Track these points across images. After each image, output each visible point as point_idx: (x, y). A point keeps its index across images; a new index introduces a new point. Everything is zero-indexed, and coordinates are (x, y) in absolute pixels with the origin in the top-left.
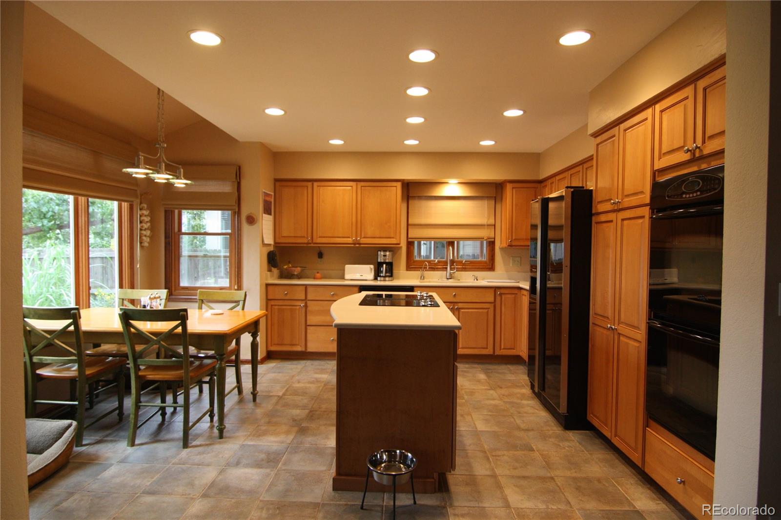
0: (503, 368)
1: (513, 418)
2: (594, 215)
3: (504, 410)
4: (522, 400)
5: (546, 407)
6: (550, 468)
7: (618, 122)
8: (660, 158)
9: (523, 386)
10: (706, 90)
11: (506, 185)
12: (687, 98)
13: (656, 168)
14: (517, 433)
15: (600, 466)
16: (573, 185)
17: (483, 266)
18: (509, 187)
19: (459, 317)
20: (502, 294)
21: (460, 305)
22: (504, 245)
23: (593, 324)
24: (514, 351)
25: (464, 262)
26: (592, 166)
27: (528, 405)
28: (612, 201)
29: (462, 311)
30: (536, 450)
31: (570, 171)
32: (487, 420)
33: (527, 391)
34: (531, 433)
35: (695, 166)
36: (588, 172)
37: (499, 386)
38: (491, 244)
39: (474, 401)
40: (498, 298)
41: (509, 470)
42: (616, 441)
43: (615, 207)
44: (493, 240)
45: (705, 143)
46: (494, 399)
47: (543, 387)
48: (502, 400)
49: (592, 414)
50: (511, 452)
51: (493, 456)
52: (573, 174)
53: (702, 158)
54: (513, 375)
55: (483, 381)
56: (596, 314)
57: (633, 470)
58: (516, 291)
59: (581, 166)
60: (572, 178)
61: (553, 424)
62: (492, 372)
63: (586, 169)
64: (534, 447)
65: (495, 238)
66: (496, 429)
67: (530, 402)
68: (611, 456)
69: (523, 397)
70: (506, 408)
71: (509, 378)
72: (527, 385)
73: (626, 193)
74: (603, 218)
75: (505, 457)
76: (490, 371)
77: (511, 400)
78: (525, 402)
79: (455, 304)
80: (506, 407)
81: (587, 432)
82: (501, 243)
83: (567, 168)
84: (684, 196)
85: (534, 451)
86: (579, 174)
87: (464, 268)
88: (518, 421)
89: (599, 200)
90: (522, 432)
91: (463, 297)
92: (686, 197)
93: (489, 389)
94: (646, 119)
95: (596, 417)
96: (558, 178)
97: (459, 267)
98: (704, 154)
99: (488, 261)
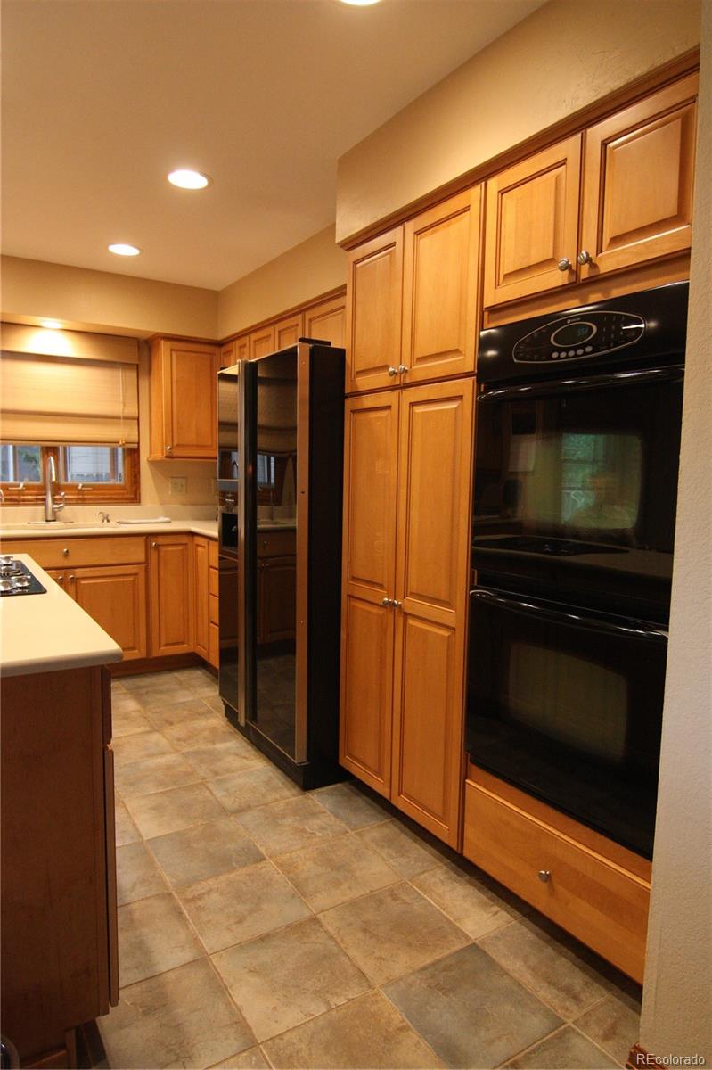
0: (167, 680)
1: (208, 789)
2: (347, 397)
3: (187, 774)
4: (214, 743)
5: (260, 750)
6: (304, 895)
7: (400, 218)
8: (497, 285)
9: (209, 712)
10: (606, 145)
11: (159, 343)
12: (563, 163)
13: (487, 303)
14: (225, 825)
15: (383, 859)
16: (315, 337)
17: (118, 494)
18: (164, 347)
19: (76, 595)
20: (159, 545)
21: (79, 573)
22: (159, 456)
23: (351, 596)
24: (185, 645)
25: (80, 487)
26: (343, 307)
27: (227, 752)
28: (391, 369)
29: (83, 582)
30: (267, 858)
31: (277, 326)
32: (158, 809)
33: (218, 721)
34: (247, 817)
35: (576, 297)
36: (313, 327)
37: (167, 722)
38: (133, 453)
39: (125, 765)
40: (153, 555)
41: (229, 929)
42: (401, 803)
43: (395, 380)
44: (136, 446)
45: (601, 252)
46: (163, 753)
47: (252, 714)
48: (178, 751)
49: (351, 756)
50: (222, 878)
51: (188, 901)
52: (283, 330)
53: (596, 280)
54: (186, 692)
55: (133, 714)
56: (354, 578)
57: (432, 849)
58: (185, 539)
59: (300, 316)
60: (282, 338)
61: (281, 785)
62: (147, 693)
63: (310, 320)
64: (264, 852)
65: (139, 443)
66: (179, 825)
67: (229, 744)
68: (391, 829)
69: (214, 736)
70: (189, 770)
71: (182, 700)
72: (217, 708)
73: (419, 354)
74: (368, 401)
75: (215, 896)
76: (144, 691)
77: (196, 748)
78: (220, 746)
79: (69, 571)
80: (190, 766)
81: (339, 785)
82: (151, 453)
83: (274, 318)
84: (555, 355)
85: (265, 859)
86: (296, 330)
87: (80, 499)
88: (219, 794)
89: (359, 367)
90: (231, 818)
91: (81, 555)
92: (559, 358)
93: (150, 732)
94: (467, 209)
95: (357, 759)
96: (254, 337)
97: (71, 497)
98: (602, 272)
99: (128, 485)
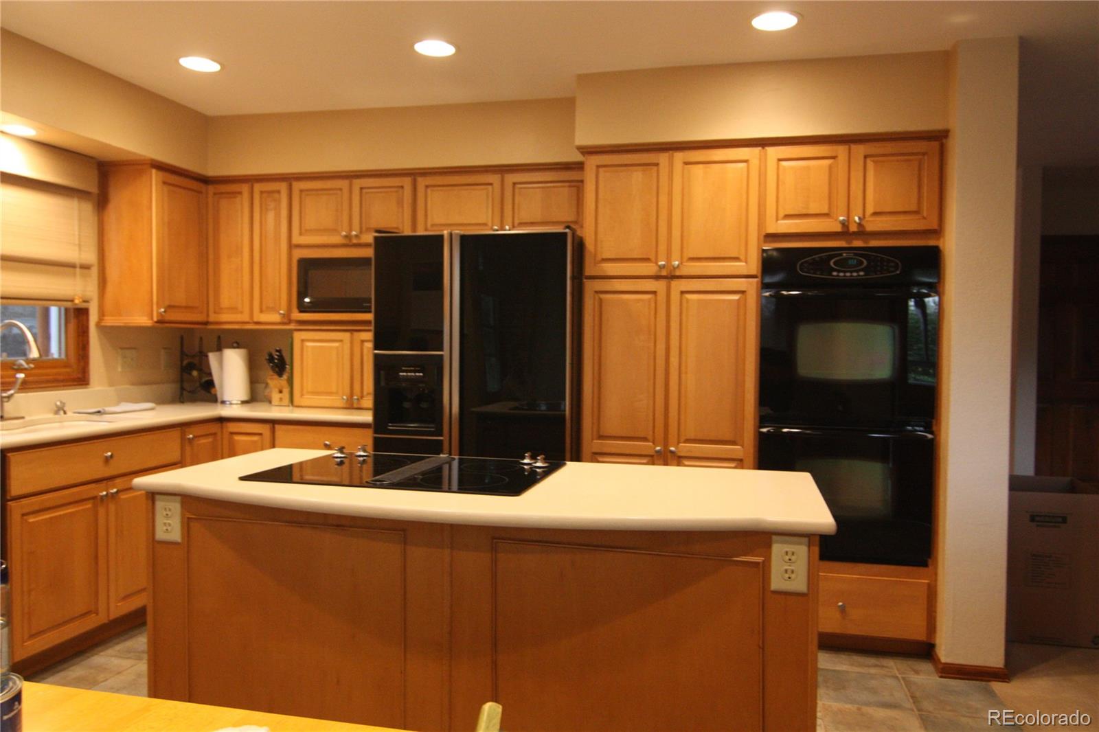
7: (665, 147)
8: (777, 220)
10: (866, 158)
11: (142, 171)
12: (834, 158)
13: (770, 230)
18: (156, 178)
20: (193, 438)
23: (598, 453)
28: (661, 263)
29: (123, 497)
31: (357, 181)
38: (81, 315)
40: (188, 451)
44: (86, 305)
45: (865, 218)
53: (861, 234)
59: (409, 179)
73: (689, 255)
74: (622, 285)
82: (102, 315)
84: (835, 273)
89: (609, 256)
92: (838, 275)
94: (745, 161)
98: (869, 230)
99: (73, 360)
